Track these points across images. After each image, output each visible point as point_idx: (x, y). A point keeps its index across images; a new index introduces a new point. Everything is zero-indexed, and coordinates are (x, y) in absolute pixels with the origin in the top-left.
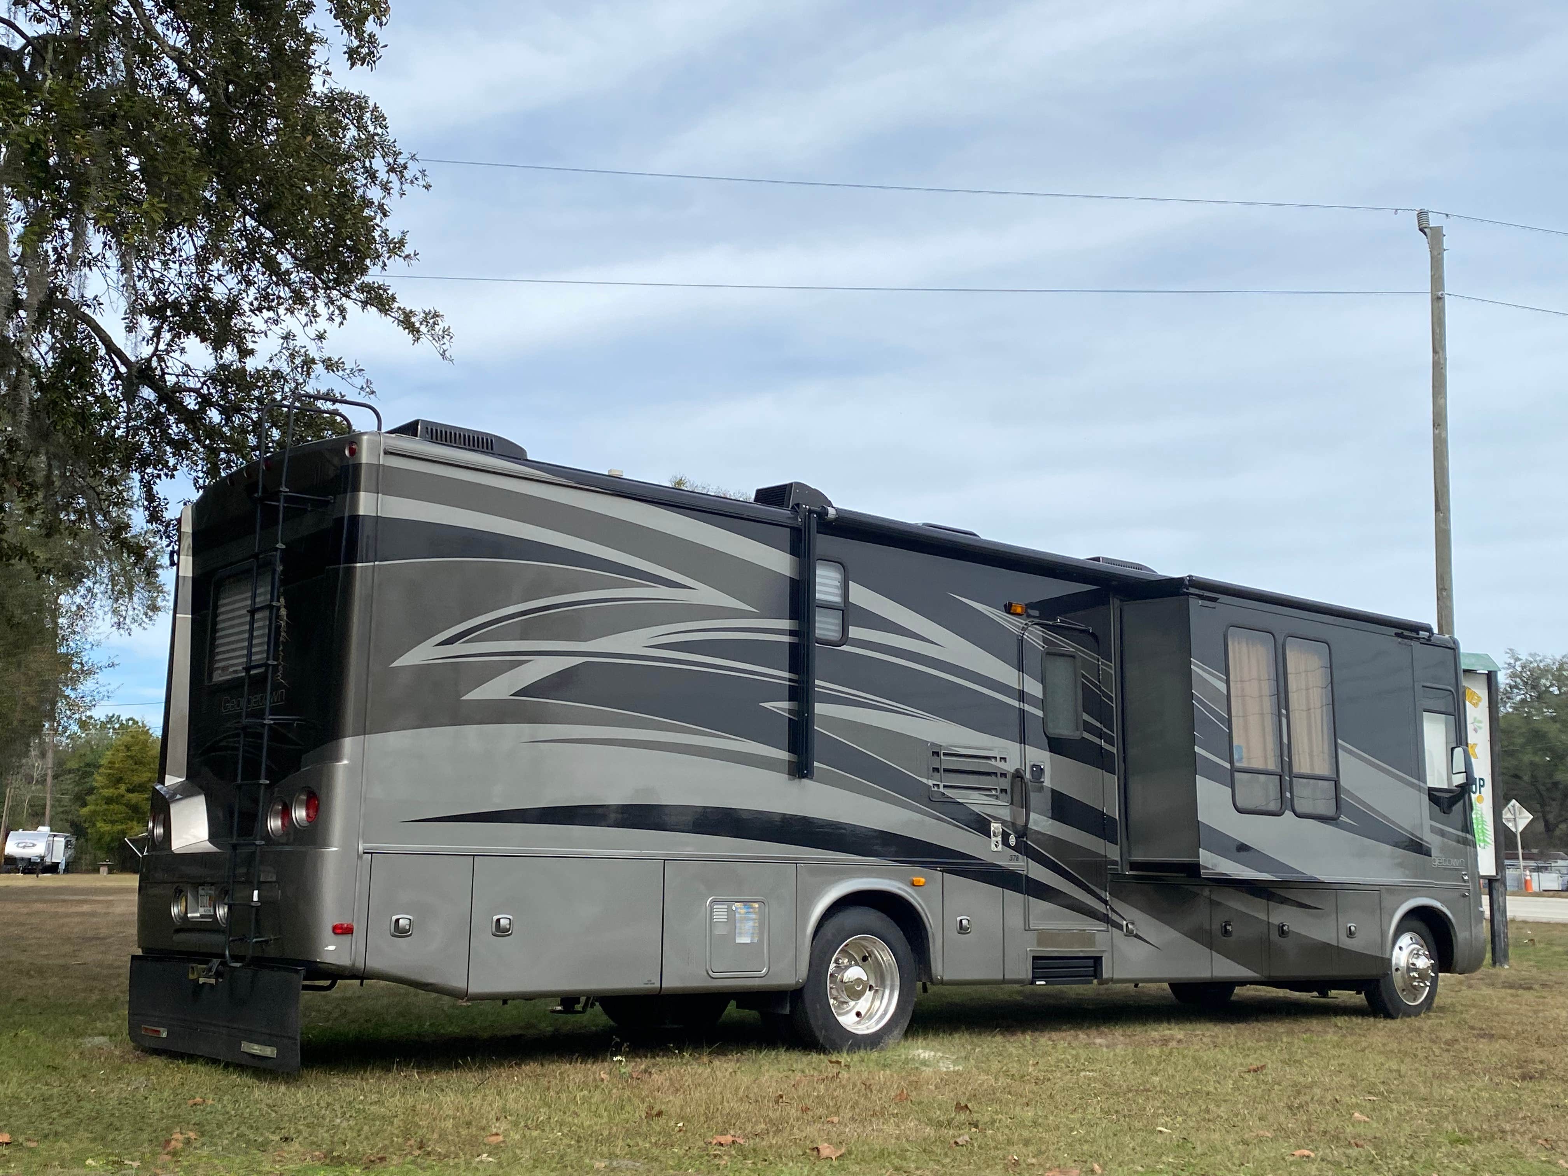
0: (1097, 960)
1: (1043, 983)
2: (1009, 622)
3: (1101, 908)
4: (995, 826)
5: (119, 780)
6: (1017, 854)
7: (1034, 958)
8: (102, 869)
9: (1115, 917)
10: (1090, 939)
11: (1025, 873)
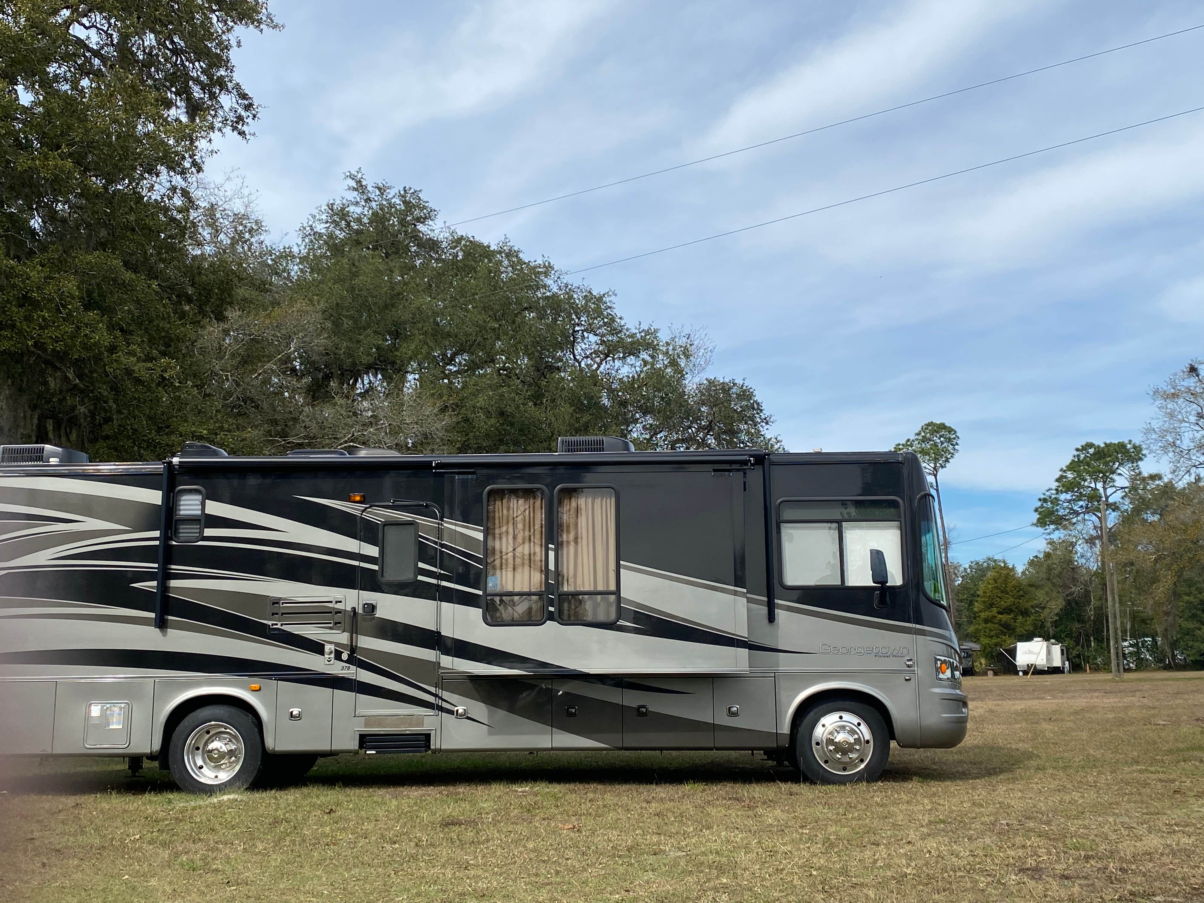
0: (428, 736)
1: (374, 752)
2: (352, 508)
3: (431, 699)
4: (328, 648)
5: (991, 605)
6: (348, 665)
7: (360, 735)
8: (989, 672)
9: (445, 705)
10: (420, 721)
11: (354, 678)
